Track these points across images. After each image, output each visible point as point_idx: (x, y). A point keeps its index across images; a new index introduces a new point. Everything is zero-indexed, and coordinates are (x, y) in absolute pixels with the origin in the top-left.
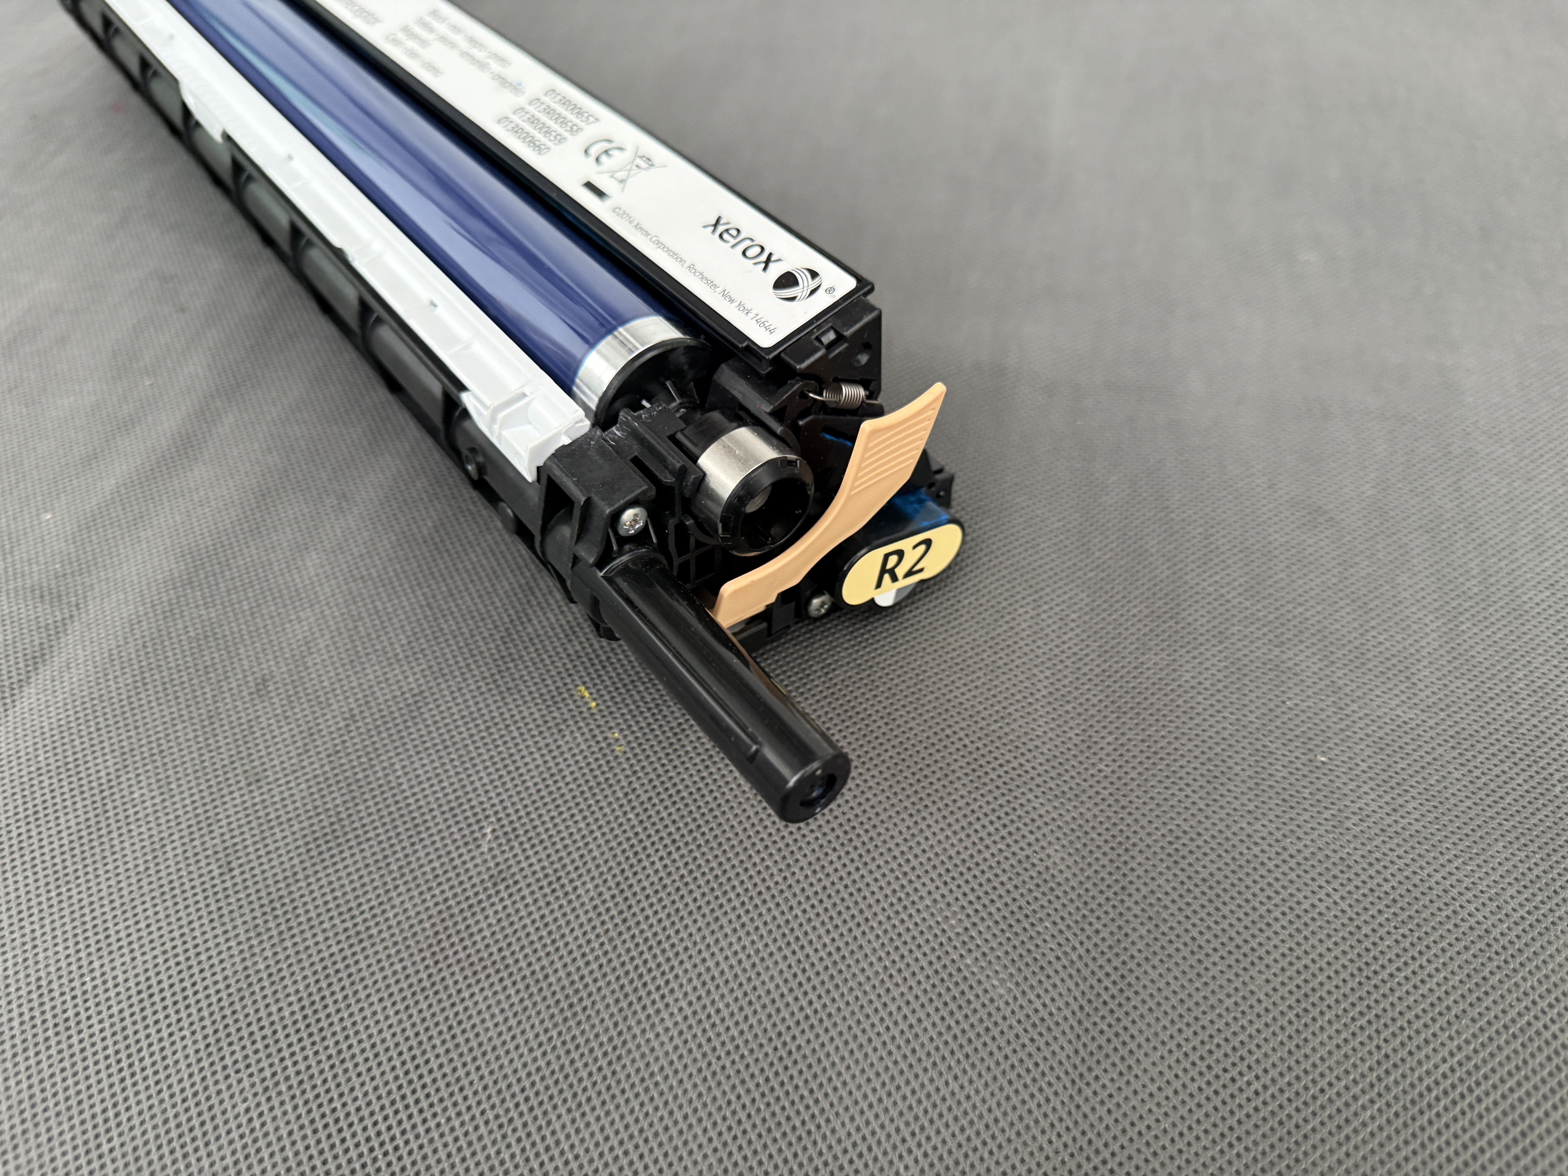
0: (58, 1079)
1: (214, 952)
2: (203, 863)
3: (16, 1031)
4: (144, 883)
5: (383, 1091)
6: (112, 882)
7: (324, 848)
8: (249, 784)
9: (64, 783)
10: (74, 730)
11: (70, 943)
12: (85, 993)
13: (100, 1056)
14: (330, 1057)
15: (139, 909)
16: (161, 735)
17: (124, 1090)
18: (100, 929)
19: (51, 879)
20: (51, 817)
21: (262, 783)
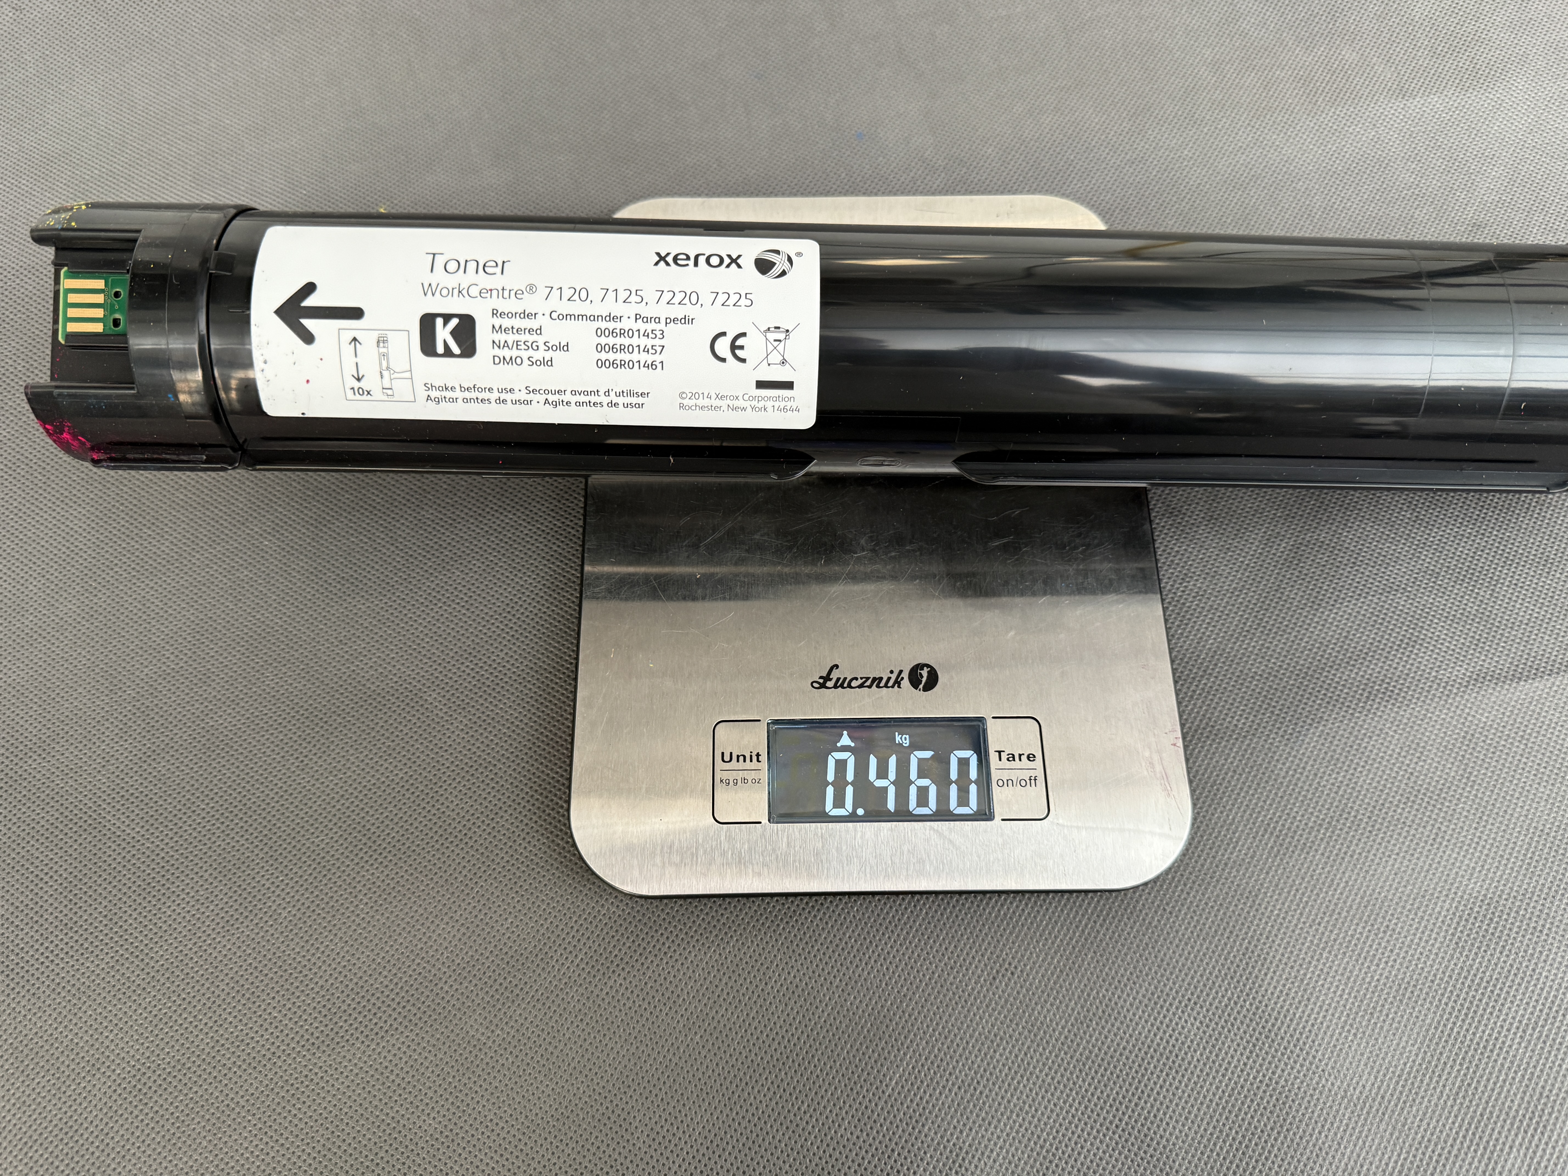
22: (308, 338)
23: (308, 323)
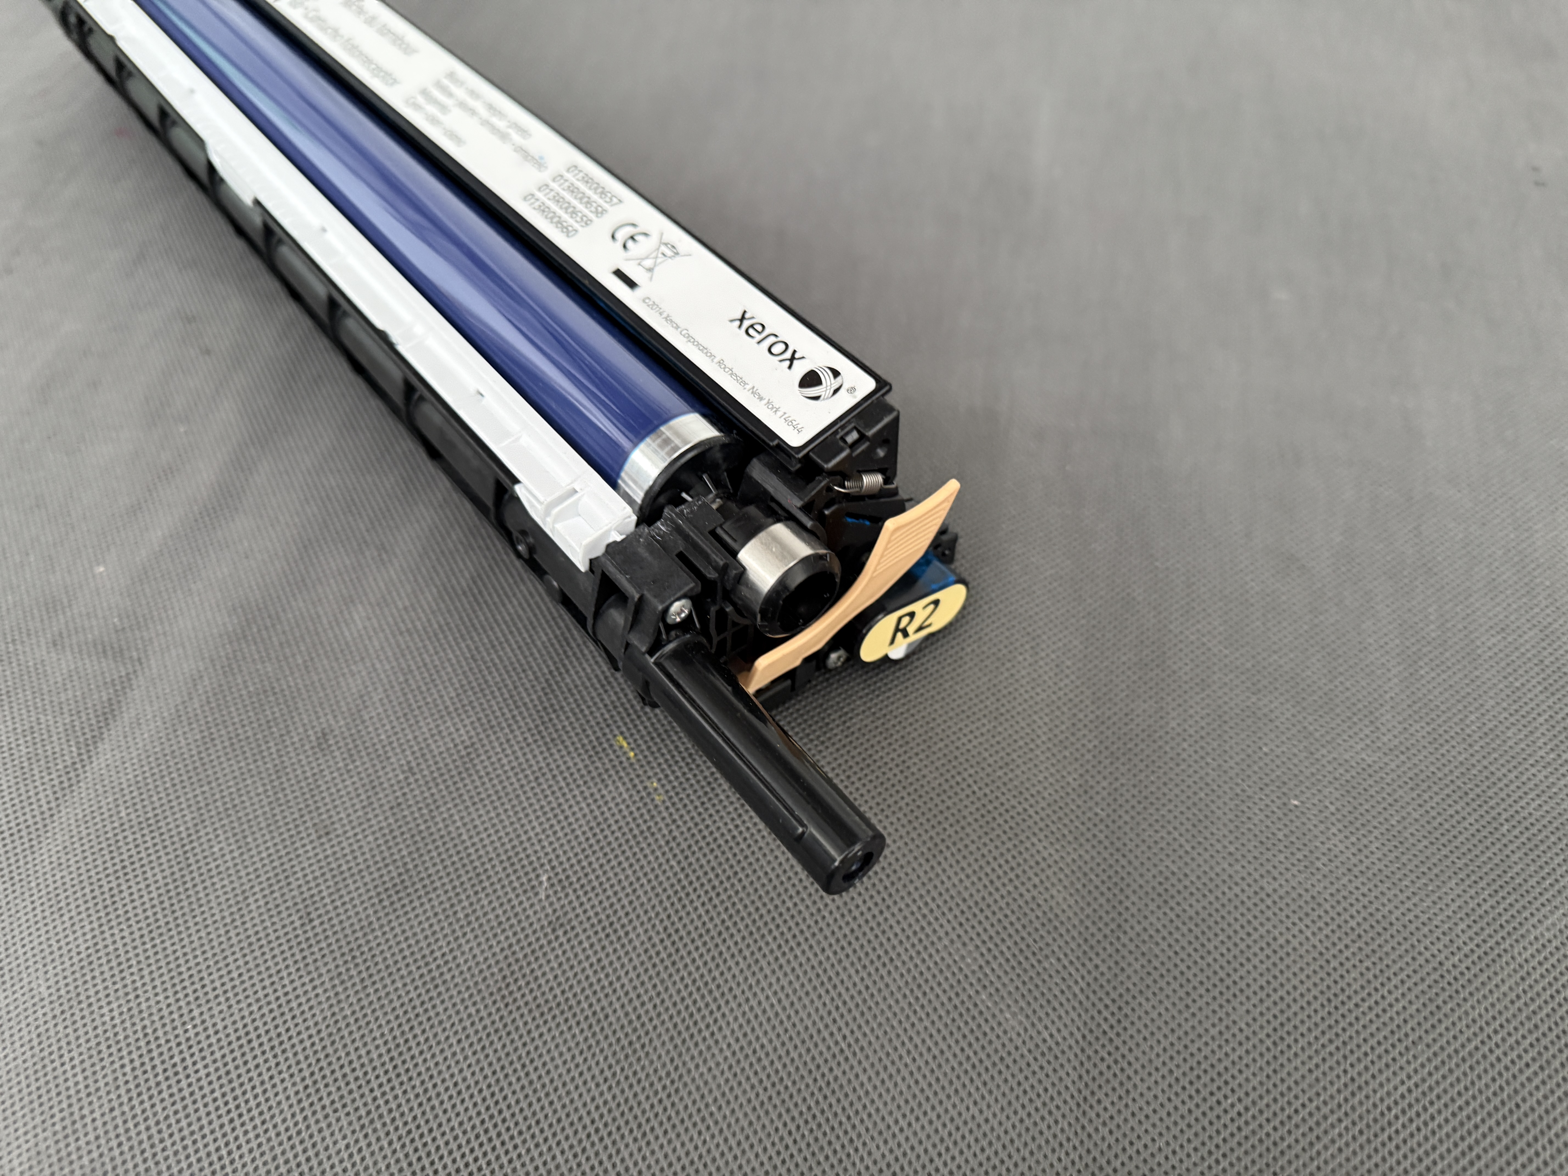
0: (172, 1120)
1: (303, 1000)
2: (284, 915)
3: (129, 1077)
4: (232, 934)
5: (468, 1126)
6: (203, 934)
7: (395, 898)
8: (319, 837)
9: (147, 838)
10: (151, 786)
11: (170, 993)
12: (188, 1039)
13: (209, 1099)
14: (417, 1096)
15: (230, 960)
16: (233, 790)
17: (233, 1130)
18: (196, 979)
19: (145, 932)
20: (139, 872)
21: (332, 836)
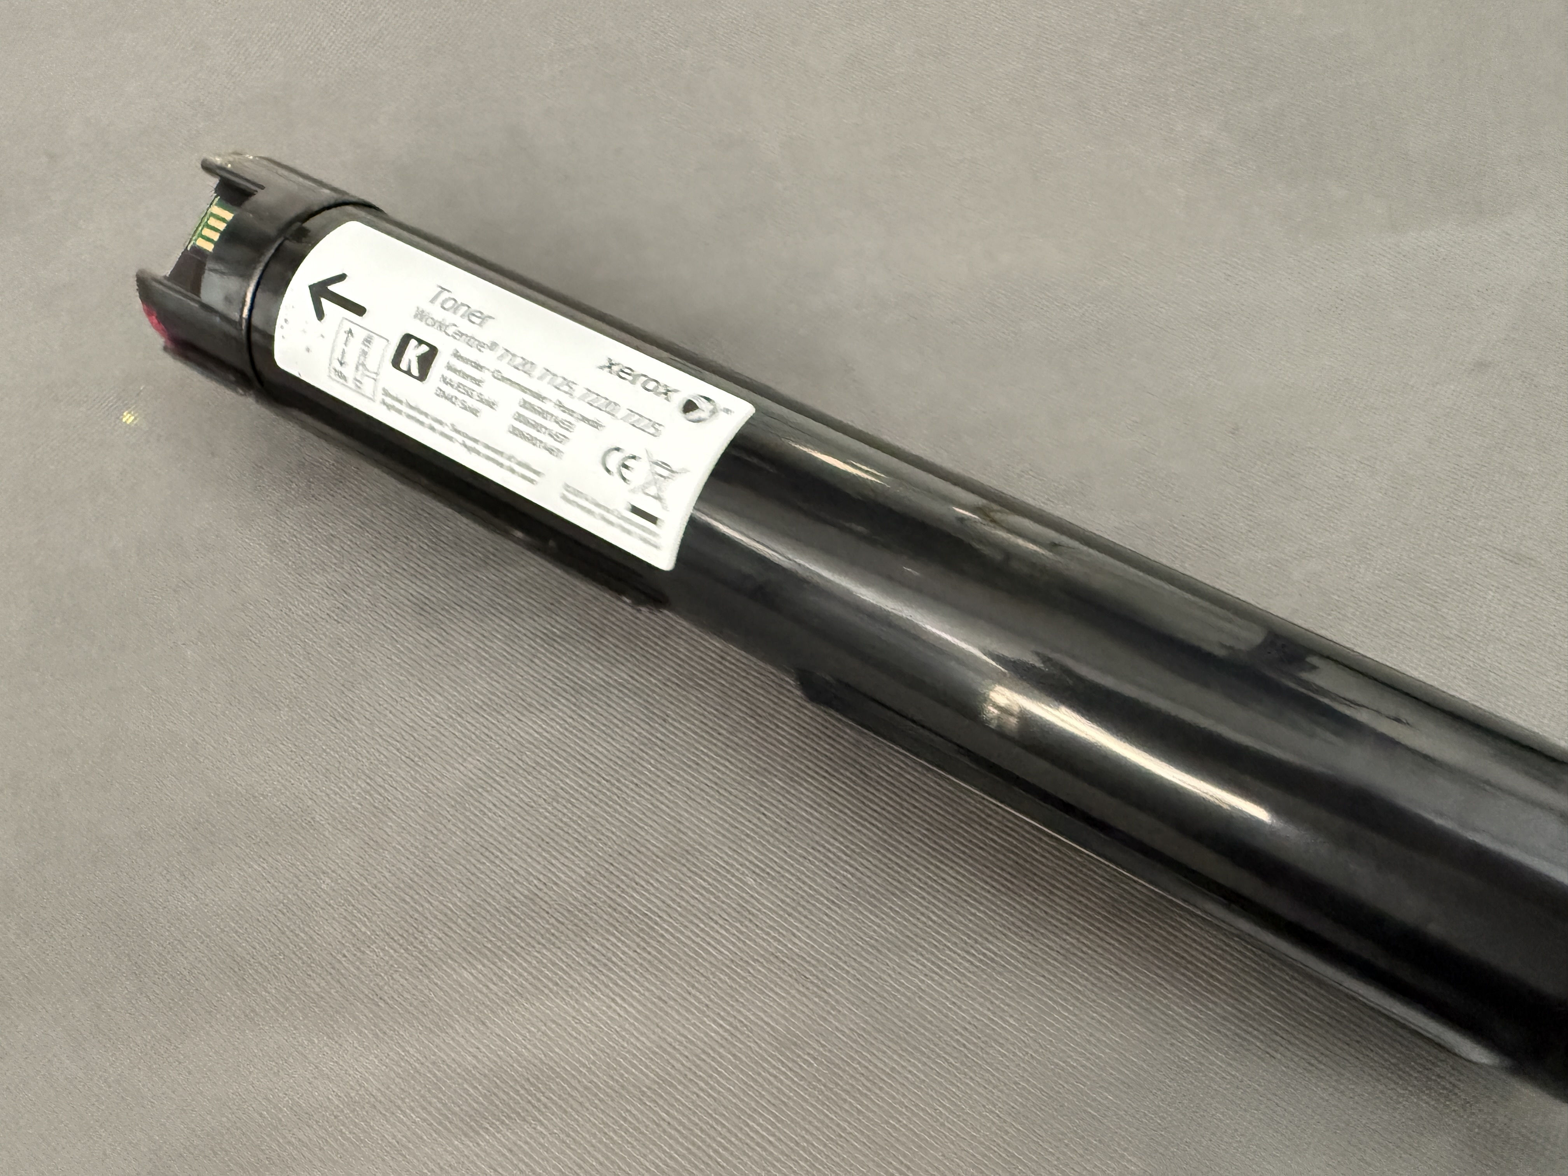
22: (320, 314)
23: (325, 303)
